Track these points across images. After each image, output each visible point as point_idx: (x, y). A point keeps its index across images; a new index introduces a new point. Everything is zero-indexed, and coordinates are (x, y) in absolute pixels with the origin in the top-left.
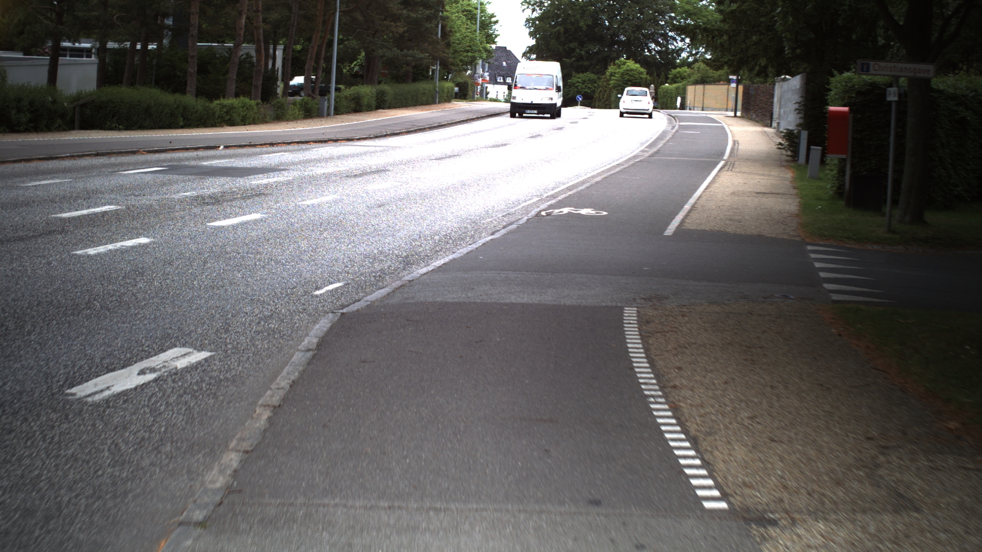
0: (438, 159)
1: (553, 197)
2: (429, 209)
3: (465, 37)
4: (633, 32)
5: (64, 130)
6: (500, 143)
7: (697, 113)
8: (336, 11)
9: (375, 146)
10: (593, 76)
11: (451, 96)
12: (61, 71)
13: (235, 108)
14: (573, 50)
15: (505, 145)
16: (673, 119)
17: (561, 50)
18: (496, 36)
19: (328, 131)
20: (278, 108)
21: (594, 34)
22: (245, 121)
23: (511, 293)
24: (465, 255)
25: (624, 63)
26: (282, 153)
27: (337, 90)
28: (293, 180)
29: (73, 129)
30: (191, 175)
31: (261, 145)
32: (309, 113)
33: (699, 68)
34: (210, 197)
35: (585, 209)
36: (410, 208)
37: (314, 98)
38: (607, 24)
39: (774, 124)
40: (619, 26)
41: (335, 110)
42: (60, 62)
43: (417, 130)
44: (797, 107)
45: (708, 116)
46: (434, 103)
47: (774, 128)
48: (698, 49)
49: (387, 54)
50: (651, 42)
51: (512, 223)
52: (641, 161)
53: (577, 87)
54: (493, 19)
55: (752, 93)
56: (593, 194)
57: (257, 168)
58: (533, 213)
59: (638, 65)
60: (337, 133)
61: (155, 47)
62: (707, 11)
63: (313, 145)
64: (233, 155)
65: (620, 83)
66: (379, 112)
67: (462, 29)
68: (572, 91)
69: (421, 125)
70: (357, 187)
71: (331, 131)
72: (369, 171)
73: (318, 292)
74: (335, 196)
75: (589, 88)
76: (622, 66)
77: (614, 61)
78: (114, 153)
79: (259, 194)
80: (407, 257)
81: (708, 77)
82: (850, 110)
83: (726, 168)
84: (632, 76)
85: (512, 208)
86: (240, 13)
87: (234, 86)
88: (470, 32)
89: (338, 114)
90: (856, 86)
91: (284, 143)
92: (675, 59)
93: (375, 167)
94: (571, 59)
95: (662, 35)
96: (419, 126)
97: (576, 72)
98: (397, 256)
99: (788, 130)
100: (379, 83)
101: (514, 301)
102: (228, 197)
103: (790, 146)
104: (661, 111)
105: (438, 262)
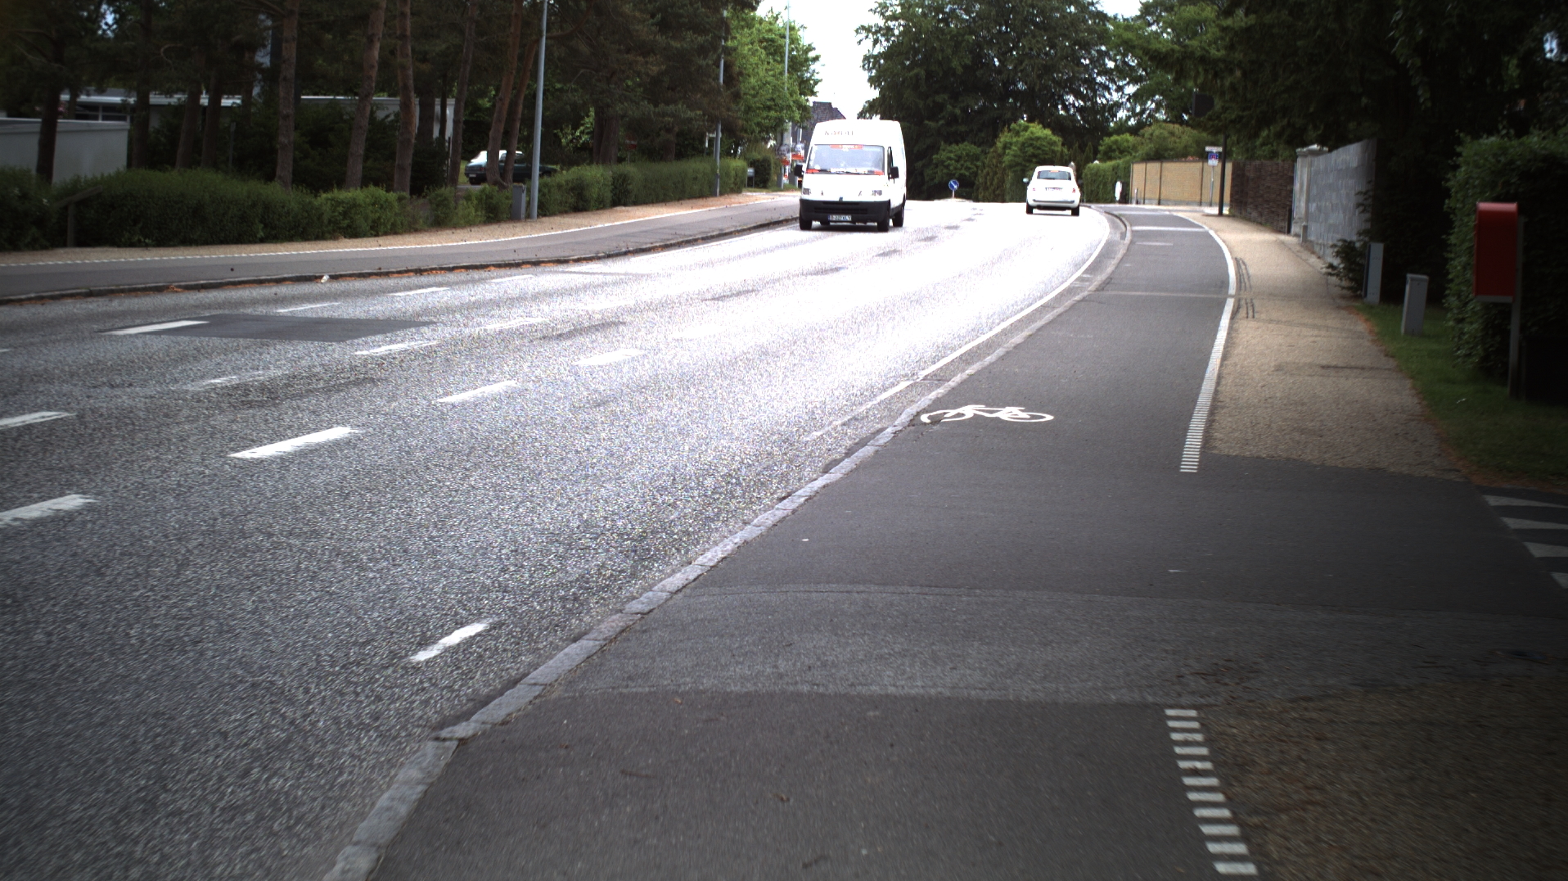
0: (718, 299)
1: (938, 378)
2: (696, 409)
3: (765, 85)
4: (1040, 77)
5: (44, 248)
6: (827, 267)
7: (1150, 208)
8: (541, 36)
9: (605, 274)
10: (975, 149)
11: (742, 182)
12: (61, 143)
13: (360, 205)
14: (941, 107)
15: (837, 269)
16: (1118, 221)
17: (921, 106)
18: (816, 82)
19: (524, 245)
20: (438, 205)
21: (975, 79)
22: (377, 229)
23: (881, 657)
24: (769, 529)
25: (1026, 129)
26: (434, 289)
27: (544, 172)
28: (439, 346)
29: (64, 245)
30: (245, 336)
31: (399, 272)
32: (494, 214)
33: (1152, 135)
34: (263, 388)
35: (1008, 409)
36: (660, 409)
37: (502, 187)
38: (997, 63)
39: (1295, 229)
40: (1015, 68)
41: (539, 207)
42: (59, 129)
43: (682, 242)
44: (1361, 201)
45: (1175, 214)
46: (713, 194)
47: (1297, 235)
48: (1146, 103)
49: (630, 113)
50: (1067, 94)
51: (862, 443)
52: (1083, 300)
53: (947, 167)
54: (811, 55)
55: (1251, 175)
56: (1015, 374)
57: (377, 320)
58: (904, 418)
59: (1048, 132)
60: (540, 249)
61: (238, 101)
62: (1160, 42)
63: (495, 272)
64: (343, 292)
65: (1019, 160)
66: (616, 211)
67: (759, 71)
68: (940, 173)
69: (687, 233)
70: (558, 361)
71: (530, 246)
72: (587, 324)
73: (422, 656)
74: (513, 383)
75: (968, 168)
76: (1022, 133)
77: (1009, 125)
78: (123, 291)
79: (364, 378)
80: (642, 538)
81: (1166, 150)
82: (1519, 207)
83: (1242, 313)
84: (1039, 148)
85: (861, 404)
86: (371, 41)
87: (360, 167)
88: (774, 76)
89: (545, 215)
90: (1519, 163)
91: (441, 269)
92: (1107, 121)
93: (600, 317)
94: (937, 122)
95: (1085, 81)
96: (685, 235)
97: (945, 142)
98: (620, 535)
99: (1345, 241)
100: (620, 160)
101: (891, 690)
102: (298, 387)
103: (1348, 269)
104: (1093, 206)
105: (709, 555)
